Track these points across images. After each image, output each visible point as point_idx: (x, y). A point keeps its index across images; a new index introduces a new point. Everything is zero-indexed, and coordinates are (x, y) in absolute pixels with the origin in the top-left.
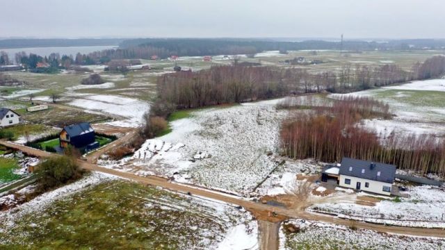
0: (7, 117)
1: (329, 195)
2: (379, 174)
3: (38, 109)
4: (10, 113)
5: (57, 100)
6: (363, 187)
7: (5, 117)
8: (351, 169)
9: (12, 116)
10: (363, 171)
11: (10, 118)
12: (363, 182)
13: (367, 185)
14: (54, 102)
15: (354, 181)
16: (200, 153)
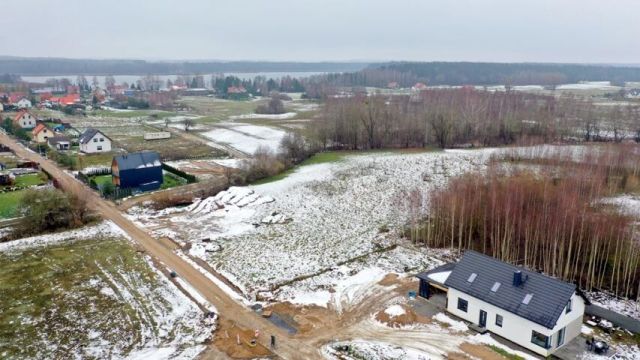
0: (95, 141)
1: (407, 327)
2: (527, 299)
3: (157, 137)
4: (98, 136)
5: (190, 128)
6: (491, 325)
7: (92, 140)
8: (472, 278)
9: (102, 140)
10: (496, 287)
11: (99, 143)
12: (492, 312)
13: (499, 322)
14: (187, 130)
15: (475, 306)
16: (274, 214)
